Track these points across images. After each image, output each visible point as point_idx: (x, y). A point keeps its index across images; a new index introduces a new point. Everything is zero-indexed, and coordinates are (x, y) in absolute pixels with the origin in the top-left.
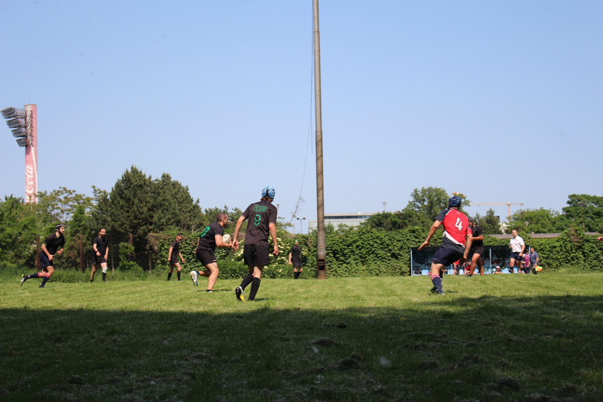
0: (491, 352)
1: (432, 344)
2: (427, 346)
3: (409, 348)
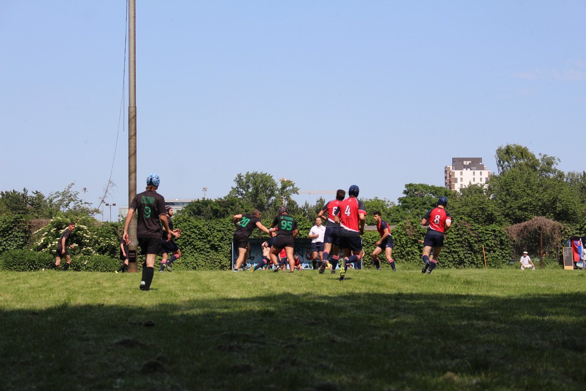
1: (248, 345)
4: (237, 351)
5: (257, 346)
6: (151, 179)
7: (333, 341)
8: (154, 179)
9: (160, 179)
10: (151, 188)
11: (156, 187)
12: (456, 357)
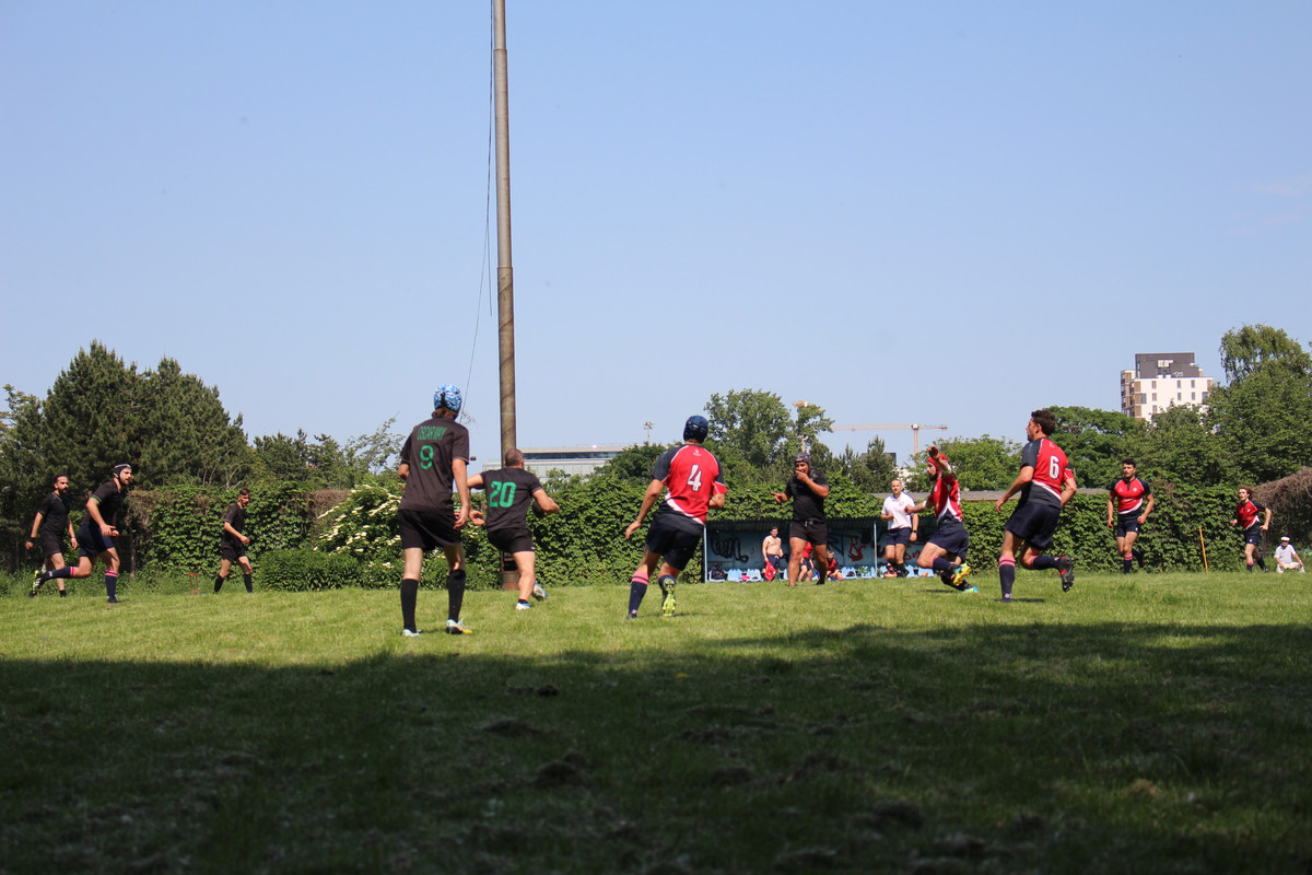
1: (744, 730)
2: (732, 735)
3: (690, 738)
4: (720, 743)
5: (759, 732)
6: (443, 396)
7: (909, 721)
8: (450, 396)
9: (462, 395)
10: (444, 413)
11: (455, 413)
12: (1154, 750)
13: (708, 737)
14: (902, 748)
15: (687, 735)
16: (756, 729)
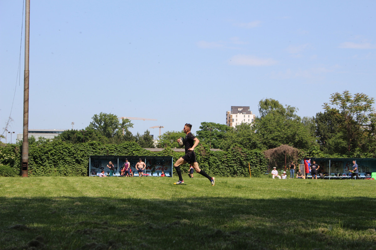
0: (136, 236)
1: (96, 230)
2: (93, 231)
3: (79, 232)
4: (89, 234)
5: (102, 231)
7: (151, 228)
12: (227, 240)
13: (85, 232)
14: (148, 237)
15: (79, 231)
16: (101, 230)
